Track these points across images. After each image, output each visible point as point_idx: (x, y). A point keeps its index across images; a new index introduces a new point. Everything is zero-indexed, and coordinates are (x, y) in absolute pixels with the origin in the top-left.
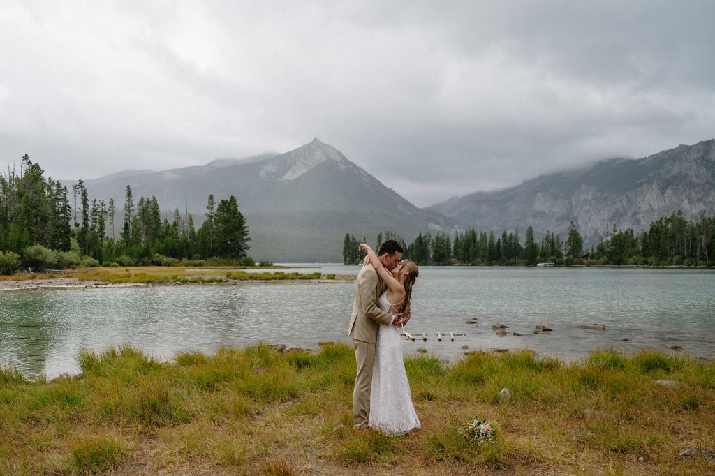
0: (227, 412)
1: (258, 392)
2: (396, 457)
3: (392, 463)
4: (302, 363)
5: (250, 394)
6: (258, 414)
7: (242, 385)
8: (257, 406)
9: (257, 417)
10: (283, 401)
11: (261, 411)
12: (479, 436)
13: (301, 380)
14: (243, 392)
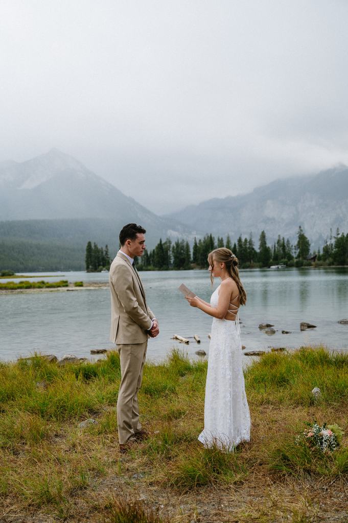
0: (22, 438)
1: (52, 410)
2: (239, 476)
3: (235, 483)
4: (88, 374)
5: (41, 412)
6: (56, 436)
7: (32, 404)
8: (53, 427)
9: (57, 439)
10: (82, 418)
11: (60, 432)
12: (322, 443)
13: (93, 392)
14: (33, 411)
